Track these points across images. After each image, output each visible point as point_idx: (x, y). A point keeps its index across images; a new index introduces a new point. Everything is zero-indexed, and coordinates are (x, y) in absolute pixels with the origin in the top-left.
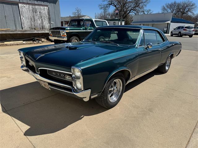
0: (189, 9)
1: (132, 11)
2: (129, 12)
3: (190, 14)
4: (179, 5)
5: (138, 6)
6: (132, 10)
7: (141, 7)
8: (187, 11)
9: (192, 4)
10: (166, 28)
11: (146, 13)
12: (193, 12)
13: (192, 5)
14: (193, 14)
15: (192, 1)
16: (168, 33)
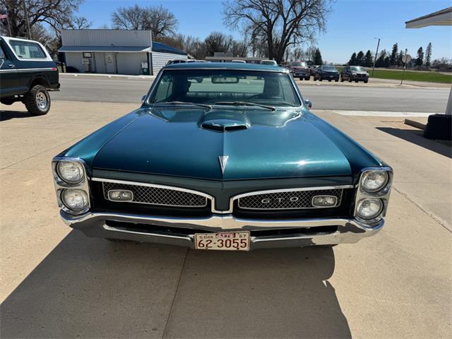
0: (165, 24)
1: (42, 17)
2: (35, 20)
3: (168, 34)
4: (145, 14)
5: (56, 5)
6: (42, 14)
7: (63, 10)
8: (162, 29)
9: (168, 16)
10: (146, 64)
11: (76, 26)
12: (174, 30)
13: (169, 18)
14: (174, 34)
15: (167, 10)
16: (152, 75)
